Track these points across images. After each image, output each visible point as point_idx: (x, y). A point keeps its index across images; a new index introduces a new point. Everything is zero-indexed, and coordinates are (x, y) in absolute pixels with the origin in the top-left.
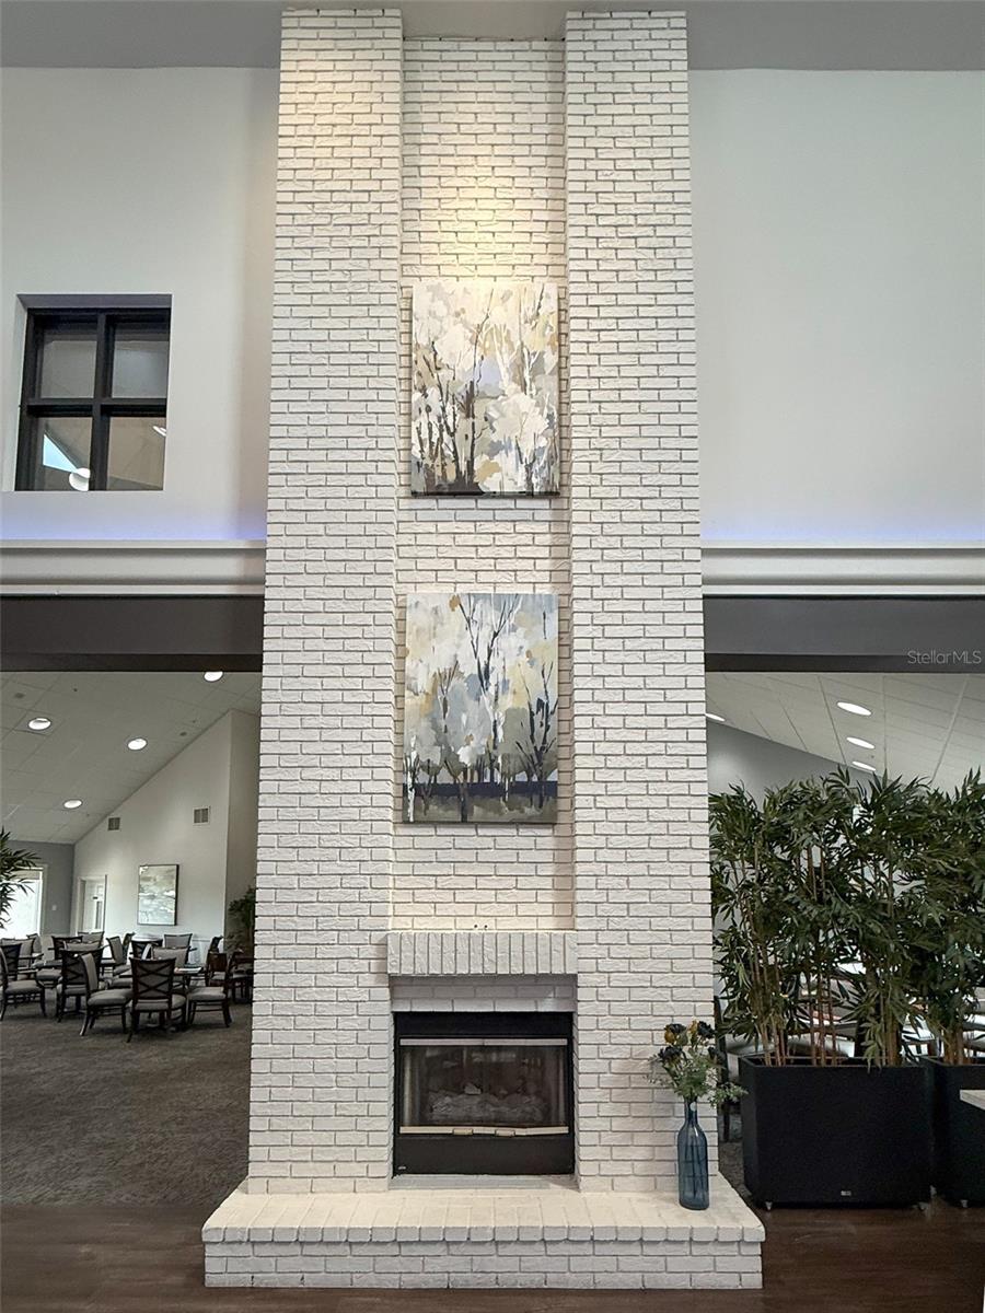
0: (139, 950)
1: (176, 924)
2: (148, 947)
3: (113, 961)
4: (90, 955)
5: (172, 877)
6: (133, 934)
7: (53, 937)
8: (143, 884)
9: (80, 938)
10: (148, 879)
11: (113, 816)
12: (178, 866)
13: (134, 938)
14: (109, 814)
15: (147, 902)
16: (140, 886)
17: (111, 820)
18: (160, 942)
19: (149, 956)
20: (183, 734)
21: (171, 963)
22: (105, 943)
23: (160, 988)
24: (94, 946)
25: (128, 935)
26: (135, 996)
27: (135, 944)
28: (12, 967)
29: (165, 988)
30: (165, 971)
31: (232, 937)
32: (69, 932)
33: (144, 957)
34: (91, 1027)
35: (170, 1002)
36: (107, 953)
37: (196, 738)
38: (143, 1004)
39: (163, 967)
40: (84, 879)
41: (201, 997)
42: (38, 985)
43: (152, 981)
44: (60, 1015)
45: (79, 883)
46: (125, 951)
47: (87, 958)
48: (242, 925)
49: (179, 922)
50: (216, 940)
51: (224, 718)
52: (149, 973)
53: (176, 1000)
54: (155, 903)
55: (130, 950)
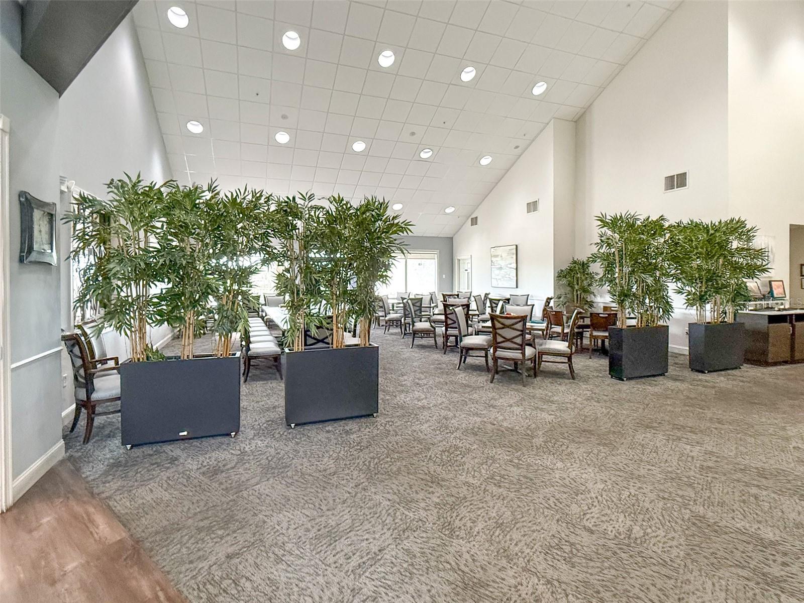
0: (494, 305)
1: (517, 287)
2: (501, 303)
3: (477, 313)
4: (461, 308)
5: (513, 254)
6: (489, 294)
7: (443, 295)
8: (494, 259)
9: (458, 295)
10: (497, 256)
11: (473, 216)
12: (517, 246)
13: (490, 296)
14: (470, 216)
15: (497, 272)
16: (492, 261)
17: (472, 219)
18: (508, 300)
19: (502, 312)
20: (517, 147)
21: (523, 319)
22: (472, 299)
23: (515, 340)
24: (465, 301)
25: (486, 294)
26: (496, 345)
27: (491, 300)
28: (418, 313)
29: (519, 340)
30: (519, 326)
31: (560, 298)
32: (452, 291)
33: (498, 313)
34: (464, 362)
35: (523, 354)
36: (473, 306)
37: (526, 148)
38: (500, 353)
39: (516, 323)
40: (459, 258)
41: (549, 349)
42: (432, 326)
43: (508, 333)
44: (446, 349)
45: (456, 261)
46: (485, 304)
47: (459, 310)
48: (569, 288)
49: (519, 286)
50: (549, 300)
51: (548, 126)
52: (505, 326)
53: (529, 351)
54: (502, 272)
55: (488, 304)
